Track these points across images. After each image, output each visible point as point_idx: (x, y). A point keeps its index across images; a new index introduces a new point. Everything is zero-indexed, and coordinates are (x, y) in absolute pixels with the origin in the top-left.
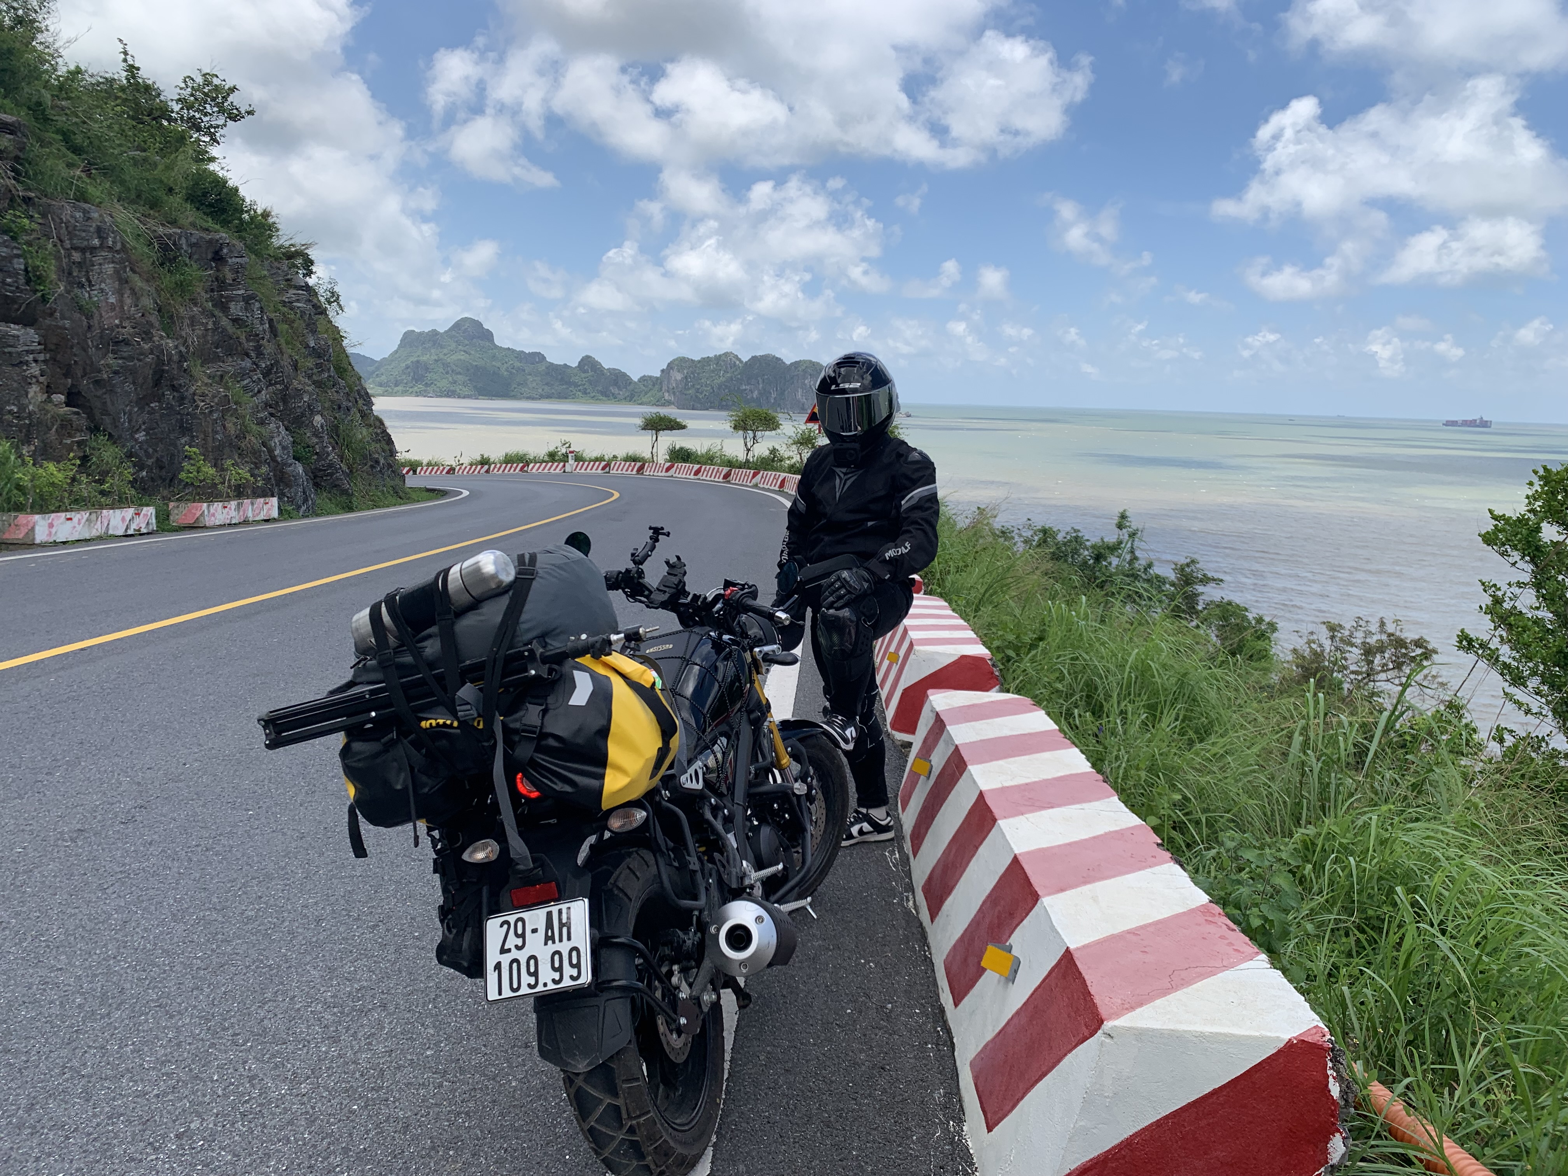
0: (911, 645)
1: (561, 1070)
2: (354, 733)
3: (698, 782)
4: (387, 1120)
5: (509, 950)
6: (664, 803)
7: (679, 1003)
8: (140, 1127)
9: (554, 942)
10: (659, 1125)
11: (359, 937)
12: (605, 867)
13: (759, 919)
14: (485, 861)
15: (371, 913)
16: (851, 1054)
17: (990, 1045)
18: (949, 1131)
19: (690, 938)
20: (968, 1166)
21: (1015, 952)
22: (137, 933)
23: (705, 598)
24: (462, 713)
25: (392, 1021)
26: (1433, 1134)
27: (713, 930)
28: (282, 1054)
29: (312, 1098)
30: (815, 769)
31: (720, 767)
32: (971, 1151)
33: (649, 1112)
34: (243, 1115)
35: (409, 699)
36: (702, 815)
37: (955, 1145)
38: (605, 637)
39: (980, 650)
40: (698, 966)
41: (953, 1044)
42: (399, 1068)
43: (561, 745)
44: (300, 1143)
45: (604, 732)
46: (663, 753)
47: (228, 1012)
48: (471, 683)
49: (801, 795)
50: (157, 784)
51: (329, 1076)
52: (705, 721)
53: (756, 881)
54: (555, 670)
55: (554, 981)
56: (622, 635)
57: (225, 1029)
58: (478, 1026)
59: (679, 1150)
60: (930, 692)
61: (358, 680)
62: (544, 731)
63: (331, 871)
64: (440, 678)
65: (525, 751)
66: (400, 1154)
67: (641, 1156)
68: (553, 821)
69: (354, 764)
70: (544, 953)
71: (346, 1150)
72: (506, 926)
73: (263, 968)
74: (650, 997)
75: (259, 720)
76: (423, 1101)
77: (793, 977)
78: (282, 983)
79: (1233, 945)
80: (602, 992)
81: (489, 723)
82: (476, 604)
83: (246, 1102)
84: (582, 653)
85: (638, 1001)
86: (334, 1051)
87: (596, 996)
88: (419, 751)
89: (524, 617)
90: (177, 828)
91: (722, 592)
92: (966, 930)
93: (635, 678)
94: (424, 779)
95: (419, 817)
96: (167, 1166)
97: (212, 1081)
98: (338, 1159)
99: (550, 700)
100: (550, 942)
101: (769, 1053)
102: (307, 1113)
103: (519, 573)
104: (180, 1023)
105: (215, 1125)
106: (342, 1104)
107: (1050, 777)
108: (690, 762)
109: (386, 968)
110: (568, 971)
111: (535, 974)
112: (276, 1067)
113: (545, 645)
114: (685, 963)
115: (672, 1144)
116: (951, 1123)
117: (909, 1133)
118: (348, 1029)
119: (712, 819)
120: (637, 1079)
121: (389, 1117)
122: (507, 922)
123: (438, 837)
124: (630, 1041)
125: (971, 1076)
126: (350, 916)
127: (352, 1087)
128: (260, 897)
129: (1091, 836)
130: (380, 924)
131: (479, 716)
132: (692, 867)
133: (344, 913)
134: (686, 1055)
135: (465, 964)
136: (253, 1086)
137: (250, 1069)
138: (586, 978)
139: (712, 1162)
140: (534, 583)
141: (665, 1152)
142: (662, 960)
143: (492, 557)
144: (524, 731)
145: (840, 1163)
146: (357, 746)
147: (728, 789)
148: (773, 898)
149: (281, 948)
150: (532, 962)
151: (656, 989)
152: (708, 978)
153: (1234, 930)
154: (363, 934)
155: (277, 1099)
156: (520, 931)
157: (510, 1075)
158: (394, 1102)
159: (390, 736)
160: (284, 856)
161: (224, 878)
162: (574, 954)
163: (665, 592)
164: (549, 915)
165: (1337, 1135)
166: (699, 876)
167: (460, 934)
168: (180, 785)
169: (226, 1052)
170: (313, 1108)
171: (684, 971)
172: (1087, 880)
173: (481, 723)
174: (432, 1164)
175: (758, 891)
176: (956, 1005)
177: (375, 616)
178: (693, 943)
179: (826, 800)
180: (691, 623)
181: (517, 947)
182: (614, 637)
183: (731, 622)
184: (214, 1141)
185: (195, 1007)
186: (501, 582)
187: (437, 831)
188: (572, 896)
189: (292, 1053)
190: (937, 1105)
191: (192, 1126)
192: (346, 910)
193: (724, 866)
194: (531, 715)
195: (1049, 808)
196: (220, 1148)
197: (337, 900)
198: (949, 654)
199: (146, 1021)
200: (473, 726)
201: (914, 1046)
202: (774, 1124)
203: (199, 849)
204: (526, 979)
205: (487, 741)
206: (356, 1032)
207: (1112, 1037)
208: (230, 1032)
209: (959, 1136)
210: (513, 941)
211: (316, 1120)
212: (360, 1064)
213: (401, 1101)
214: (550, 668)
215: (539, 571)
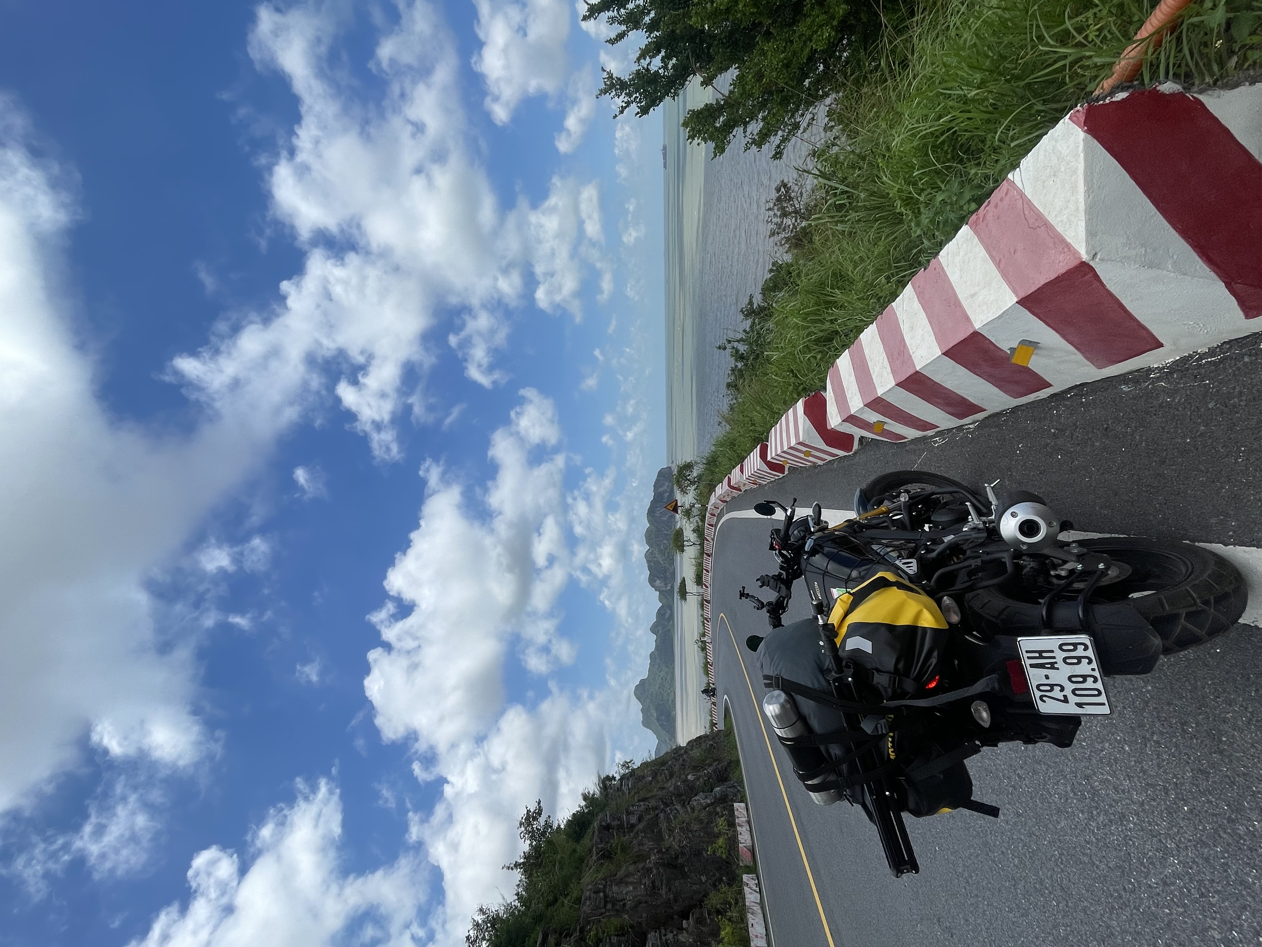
0: (800, 443)
1: (1161, 655)
2: (902, 807)
3: (911, 563)
4: (1197, 786)
5: (1065, 696)
6: (933, 585)
7: (1087, 569)
9: (1056, 663)
10: (1197, 582)
11: (1029, 788)
13: (1012, 516)
14: (988, 711)
16: (1096, 452)
18: (1160, 376)
19: (1028, 564)
20: (1192, 358)
21: (1015, 345)
23: (782, 562)
24: (883, 730)
25: (1100, 772)
26: (1134, 45)
27: (1025, 548)
28: (1139, 857)
29: (1180, 840)
31: (897, 548)
32: (1178, 358)
33: (1186, 590)
34: (1202, 895)
35: (875, 767)
36: (933, 559)
37: (1173, 371)
38: (821, 629)
39: (800, 405)
40: (1048, 557)
41: (1082, 384)
42: (1144, 772)
43: (902, 659)
45: (890, 628)
46: (900, 586)
47: (1104, 892)
48: (860, 723)
49: (909, 497)
50: (921, 907)
52: (865, 559)
53: (980, 520)
54: (847, 663)
55: (1090, 663)
56: (819, 616)
57: (1120, 897)
59: (1211, 566)
60: (829, 428)
61: (861, 801)
62: (893, 671)
64: (858, 745)
65: (909, 685)
66: (1230, 779)
67: (1226, 596)
68: (956, 662)
69: (925, 809)
70: (1066, 670)
71: (1230, 820)
72: (1044, 698)
73: (1062, 860)
74: (1088, 591)
75: (898, 877)
76: (1174, 757)
79: (1002, 199)
80: (1091, 627)
81: (890, 710)
82: (802, 718)
83: (1189, 891)
84: (832, 644)
86: (1134, 818)
87: (1096, 630)
88: (913, 761)
89: (809, 685)
91: (777, 551)
92: (994, 385)
93: (847, 606)
95: (962, 764)
97: (1171, 914)
98: (1240, 827)
99: (869, 666)
100: (1056, 666)
102: (1194, 846)
103: (778, 688)
104: (1119, 929)
105: (1215, 919)
106: (1184, 818)
107: (882, 346)
108: (898, 568)
109: (1054, 772)
110: (1080, 652)
111: (1085, 677)
112: (1152, 863)
114: (1048, 567)
115: (1209, 572)
116: (1152, 376)
117: (1164, 404)
118: (1111, 806)
119: (936, 552)
120: (1160, 599)
121: (1193, 784)
122: (1041, 698)
124: (1129, 605)
125: (1110, 367)
127: (1166, 809)
129: (922, 311)
131: (884, 718)
134: (1122, 564)
135: (1072, 727)
136: (1174, 884)
137: (1156, 884)
138: (1084, 638)
139: (1211, 542)
140: (785, 677)
142: (1050, 583)
143: (767, 706)
144: (894, 685)
146: (912, 805)
147: (912, 542)
149: (1044, 844)
150: (1074, 679)
151: (1078, 587)
152: (1060, 550)
153: (989, 203)
155: (1184, 867)
156: (1049, 688)
158: (1177, 778)
159: (903, 781)
162: (1065, 647)
164: (1032, 666)
165: (1158, 88)
167: (1048, 730)
168: (920, 892)
169: (1142, 899)
170: (1190, 841)
171: (1055, 567)
172: (957, 304)
173: (890, 716)
174: (1238, 754)
176: (1049, 385)
177: (814, 789)
178: (1033, 561)
180: (799, 570)
181: (1062, 690)
182: (821, 622)
183: (796, 546)
184: (1232, 923)
185: (1101, 915)
186: (786, 700)
188: (1016, 649)
189: (1138, 848)
190: (1135, 389)
193: (971, 542)
194: (881, 680)
195: (904, 341)
196: (1239, 919)
198: (803, 421)
200: (892, 722)
202: (1167, 500)
203: (968, 888)
204: (1089, 683)
205: (903, 711)
206: (1114, 800)
207: (1096, 254)
208: (1123, 893)
209: (1164, 369)
210: (1057, 693)
211: (1201, 840)
212: (1143, 801)
213: (1176, 773)
214: (846, 667)
215: (776, 673)
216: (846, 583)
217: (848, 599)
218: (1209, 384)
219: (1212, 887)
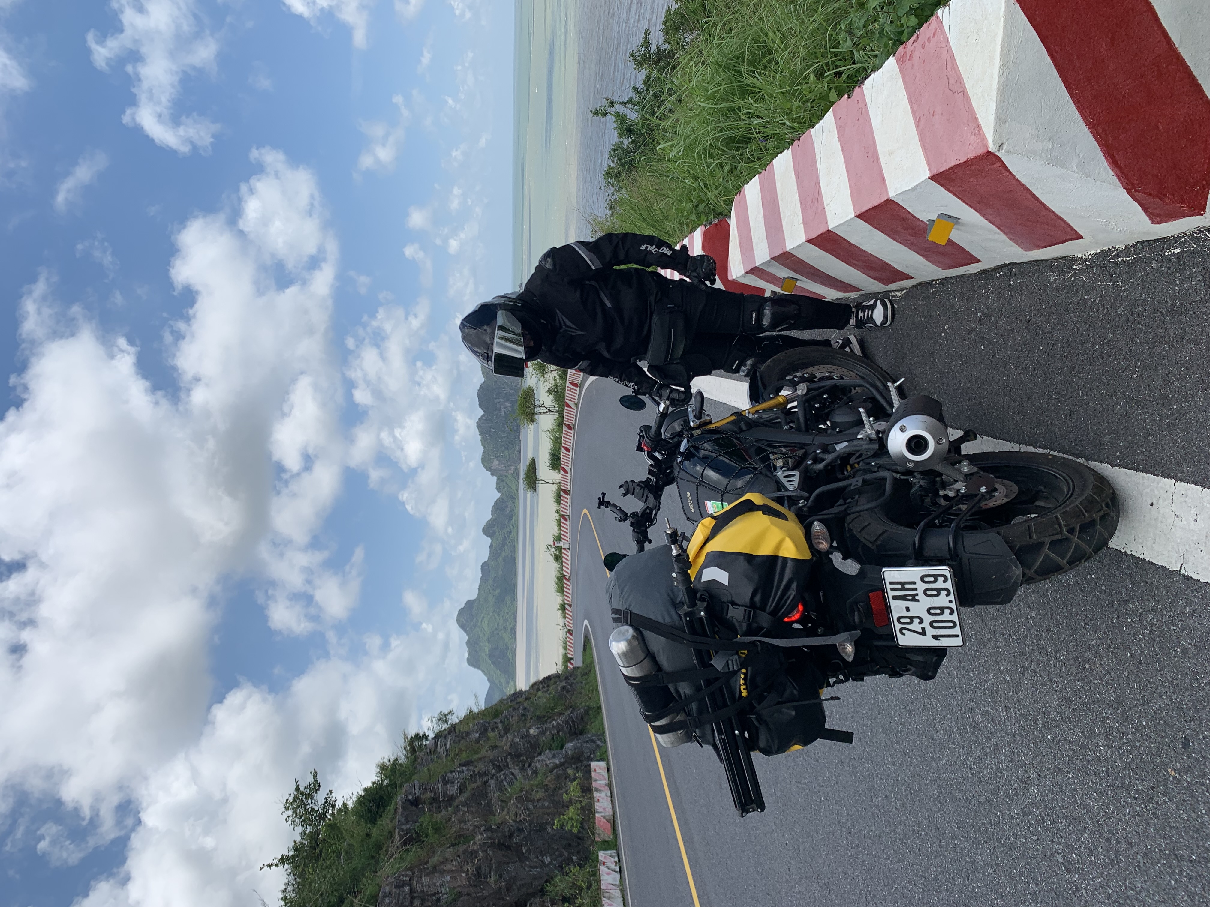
1: (1021, 586)
2: (752, 745)
3: (794, 475)
5: (923, 629)
6: (809, 505)
7: (968, 493)
8: (1061, 900)
9: (917, 595)
10: (1068, 509)
11: (917, 725)
12: (860, 549)
13: (903, 429)
14: (854, 644)
15: (899, 714)
16: (1016, 347)
17: (1011, 236)
18: (1082, 269)
19: (918, 482)
20: (1110, 254)
21: (934, 217)
22: (912, 889)
23: (651, 465)
24: (735, 667)
25: (983, 704)
27: (911, 465)
28: (1006, 789)
30: (789, 374)
31: (785, 455)
32: (1099, 251)
33: (1056, 517)
34: (1053, 822)
35: (725, 705)
36: (820, 471)
37: (1093, 264)
38: (674, 559)
40: (940, 475)
41: (1010, 264)
42: (1019, 701)
43: (760, 592)
44: (1076, 781)
45: (749, 558)
46: (767, 510)
47: (973, 827)
48: (711, 659)
49: (807, 388)
51: (1025, 755)
52: (747, 468)
53: (873, 428)
54: (701, 596)
55: (948, 595)
56: (673, 546)
57: (986, 831)
58: (988, 640)
59: (1089, 491)
60: (730, 278)
61: (711, 741)
62: (748, 604)
63: (867, 742)
64: (708, 683)
65: (765, 620)
67: (1093, 523)
68: (821, 593)
69: (776, 747)
70: (926, 602)
71: (1083, 747)
72: (904, 631)
73: (940, 799)
74: (965, 514)
75: (742, 817)
76: (1046, 685)
77: (954, 390)
78: (952, 785)
79: (929, 38)
80: (958, 556)
81: (743, 646)
82: (651, 656)
83: (1043, 819)
84: (687, 577)
85: (968, 523)
86: (1006, 750)
87: (960, 559)
88: (765, 698)
89: (660, 620)
90: (833, 854)
91: (646, 453)
92: (918, 253)
93: (708, 532)
94: (787, 694)
95: (817, 696)
96: (1091, 882)
97: (1026, 843)
98: (1089, 753)
99: (724, 599)
100: (917, 598)
101: (1014, 413)
102: (1052, 774)
103: (626, 623)
105: (1060, 844)
106: (1046, 747)
107: (796, 184)
108: (778, 483)
110: (940, 584)
111: (942, 609)
112: (1016, 794)
113: (682, 603)
114: (938, 486)
115: (1084, 497)
116: (1075, 267)
117: (1082, 302)
118: (988, 738)
119: (824, 463)
120: (1030, 527)
121: (1058, 713)
122: (901, 630)
123: (834, 679)
124: (998, 533)
125: (1036, 251)
126: (901, 731)
127: (1033, 739)
128: (886, 796)
129: (841, 153)
130: (908, 709)
131: (737, 653)
132: (860, 484)
133: (899, 735)
134: (1011, 483)
135: (935, 658)
136: (1031, 813)
137: (1018, 814)
138: (945, 570)
139: (1101, 462)
140: (634, 611)
141: (1090, 504)
142: (935, 504)
143: (613, 643)
144: (749, 620)
145: (1105, 359)
146: (762, 743)
147: (802, 448)
148: (889, 411)
149: (925, 784)
150: (932, 611)
151: (959, 509)
152: (950, 467)
153: (918, 37)
154: (915, 722)
155: (1042, 795)
156: (908, 620)
157: (1026, 618)
158: (1046, 707)
159: (753, 719)
160: (856, 776)
161: (872, 823)
162: (926, 579)
163: (647, 496)
164: (895, 598)
166: (868, 477)
167: (911, 663)
169: (1005, 831)
170: (1049, 769)
171: (944, 486)
172: (876, 158)
173: (743, 651)
174: (1096, 682)
175: (882, 425)
176: (978, 261)
177: (662, 730)
178: (923, 479)
179: (812, 365)
180: (672, 476)
181: (921, 623)
182: (674, 552)
183: (670, 445)
184: (1073, 845)
185: (969, 851)
186: (633, 637)
187: (830, 680)
188: (881, 580)
189: (1006, 781)
190: (1060, 278)
191: (1060, 860)
192: (897, 733)
193: (861, 455)
194: (735, 614)
195: (819, 186)
196: (1078, 842)
197: (889, 739)
199: (979, 888)
200: (745, 658)
201: (1011, 296)
202: (1071, 411)
203: (849, 838)
204: (946, 616)
205: (757, 646)
206: (991, 733)
207: (1002, 144)
208: (988, 826)
209: (1086, 261)
210: (916, 626)
211: (1058, 768)
212: (1015, 731)
213: (1045, 702)
214: (700, 600)
215: (625, 607)
216: (722, 496)
217: (710, 523)
218: (1121, 286)
219: (1062, 813)
